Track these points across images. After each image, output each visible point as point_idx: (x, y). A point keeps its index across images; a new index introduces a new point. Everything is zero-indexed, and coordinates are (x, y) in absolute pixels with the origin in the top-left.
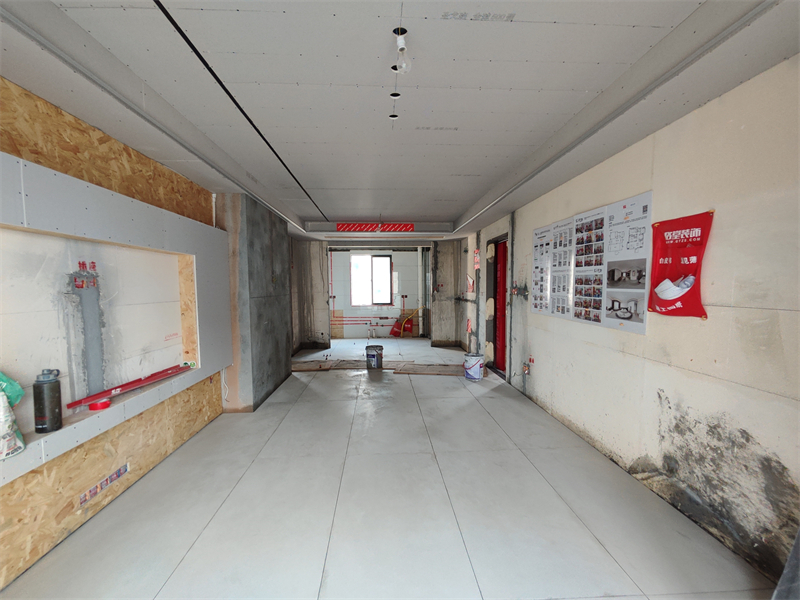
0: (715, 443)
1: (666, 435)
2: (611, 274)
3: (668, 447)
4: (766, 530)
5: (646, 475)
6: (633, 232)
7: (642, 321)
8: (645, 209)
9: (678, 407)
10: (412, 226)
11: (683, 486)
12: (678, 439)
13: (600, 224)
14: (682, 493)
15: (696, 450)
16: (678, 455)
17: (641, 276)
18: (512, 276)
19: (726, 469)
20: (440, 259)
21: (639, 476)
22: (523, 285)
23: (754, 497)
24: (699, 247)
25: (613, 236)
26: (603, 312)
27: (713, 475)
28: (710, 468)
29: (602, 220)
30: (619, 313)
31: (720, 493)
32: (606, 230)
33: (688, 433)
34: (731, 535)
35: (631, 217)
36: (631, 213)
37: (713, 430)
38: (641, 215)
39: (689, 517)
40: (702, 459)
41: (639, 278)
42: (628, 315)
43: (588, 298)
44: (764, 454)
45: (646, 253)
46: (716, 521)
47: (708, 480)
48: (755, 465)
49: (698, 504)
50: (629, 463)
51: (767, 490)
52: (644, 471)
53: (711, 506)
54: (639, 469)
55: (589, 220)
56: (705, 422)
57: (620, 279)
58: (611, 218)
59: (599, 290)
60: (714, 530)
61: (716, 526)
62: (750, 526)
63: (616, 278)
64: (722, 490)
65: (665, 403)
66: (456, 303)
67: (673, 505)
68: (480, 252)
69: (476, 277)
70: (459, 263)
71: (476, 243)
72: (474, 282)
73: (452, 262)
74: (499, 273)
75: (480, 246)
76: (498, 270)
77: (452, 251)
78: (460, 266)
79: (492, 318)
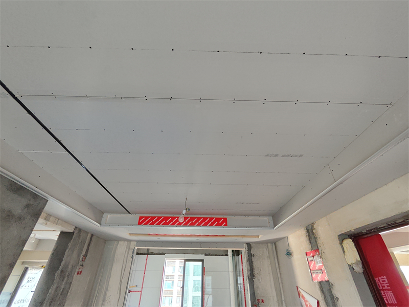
10: (225, 220)
20: (255, 264)
68: (323, 254)
69: (323, 297)
70: (278, 270)
71: (308, 242)
72: (320, 303)
73: (270, 268)
74: (390, 294)
75: (319, 245)
76: (381, 288)
77: (268, 255)
78: (280, 274)
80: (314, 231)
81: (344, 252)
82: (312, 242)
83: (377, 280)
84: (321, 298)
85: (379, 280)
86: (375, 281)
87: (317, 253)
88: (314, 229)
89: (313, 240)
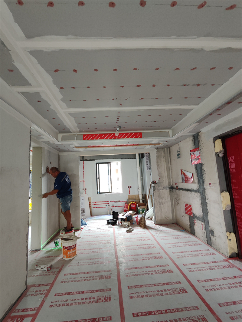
10: (141, 134)
66: (170, 191)
68: (201, 149)
69: (196, 171)
70: (170, 163)
71: (193, 144)
72: (194, 175)
73: (165, 162)
74: (234, 164)
75: (200, 145)
76: (230, 162)
77: (164, 155)
78: (171, 165)
79: (230, 208)
80: (199, 137)
81: (215, 146)
82: (196, 144)
83: (228, 159)
84: (195, 172)
85: (230, 159)
86: (227, 159)
87: (198, 150)
88: (199, 135)
89: (197, 143)
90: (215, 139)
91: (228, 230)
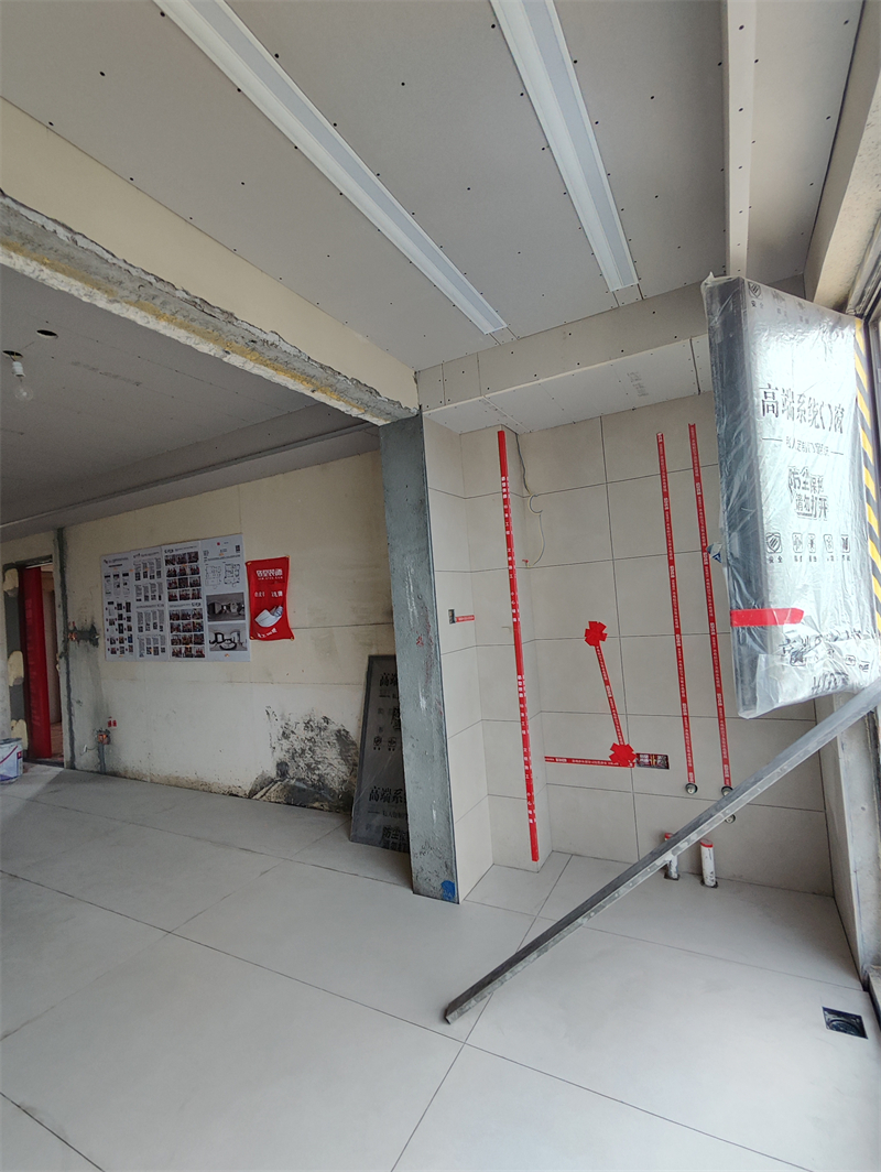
0: (310, 734)
1: (276, 745)
2: (211, 607)
3: (280, 755)
4: (344, 781)
5: (264, 790)
6: (229, 568)
7: (246, 649)
8: (238, 548)
9: (283, 716)
11: (293, 782)
12: (286, 744)
13: (194, 557)
14: (294, 787)
15: (298, 746)
16: (286, 758)
17: (241, 608)
18: (66, 616)
19: (318, 751)
21: (258, 796)
22: (88, 627)
23: (335, 762)
24: (282, 583)
25: (209, 570)
26: (207, 647)
27: (312, 761)
28: (309, 756)
29: (196, 553)
30: (223, 645)
31: (317, 772)
32: (201, 563)
33: (292, 735)
34: (326, 799)
35: (225, 554)
36: (225, 550)
37: (307, 725)
38: (235, 553)
39: (300, 806)
40: (303, 751)
41: (239, 610)
42: (233, 645)
43: (188, 634)
44: (336, 728)
45: (243, 587)
46: (317, 796)
47: (308, 766)
48: (333, 739)
49: (304, 790)
50: (247, 789)
51: (341, 754)
52: (262, 789)
53: (313, 785)
54: (259, 788)
55: (180, 552)
56: (301, 722)
57: (220, 612)
58: (206, 553)
59: (199, 624)
60: (316, 805)
61: (317, 800)
62: (335, 786)
63: (217, 611)
64: (319, 769)
65: (272, 716)
67: (288, 804)
79: (21, 682)
81: (4, 580)
90: (7, 567)
91: (15, 717)
